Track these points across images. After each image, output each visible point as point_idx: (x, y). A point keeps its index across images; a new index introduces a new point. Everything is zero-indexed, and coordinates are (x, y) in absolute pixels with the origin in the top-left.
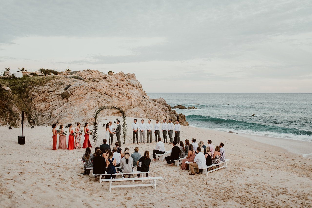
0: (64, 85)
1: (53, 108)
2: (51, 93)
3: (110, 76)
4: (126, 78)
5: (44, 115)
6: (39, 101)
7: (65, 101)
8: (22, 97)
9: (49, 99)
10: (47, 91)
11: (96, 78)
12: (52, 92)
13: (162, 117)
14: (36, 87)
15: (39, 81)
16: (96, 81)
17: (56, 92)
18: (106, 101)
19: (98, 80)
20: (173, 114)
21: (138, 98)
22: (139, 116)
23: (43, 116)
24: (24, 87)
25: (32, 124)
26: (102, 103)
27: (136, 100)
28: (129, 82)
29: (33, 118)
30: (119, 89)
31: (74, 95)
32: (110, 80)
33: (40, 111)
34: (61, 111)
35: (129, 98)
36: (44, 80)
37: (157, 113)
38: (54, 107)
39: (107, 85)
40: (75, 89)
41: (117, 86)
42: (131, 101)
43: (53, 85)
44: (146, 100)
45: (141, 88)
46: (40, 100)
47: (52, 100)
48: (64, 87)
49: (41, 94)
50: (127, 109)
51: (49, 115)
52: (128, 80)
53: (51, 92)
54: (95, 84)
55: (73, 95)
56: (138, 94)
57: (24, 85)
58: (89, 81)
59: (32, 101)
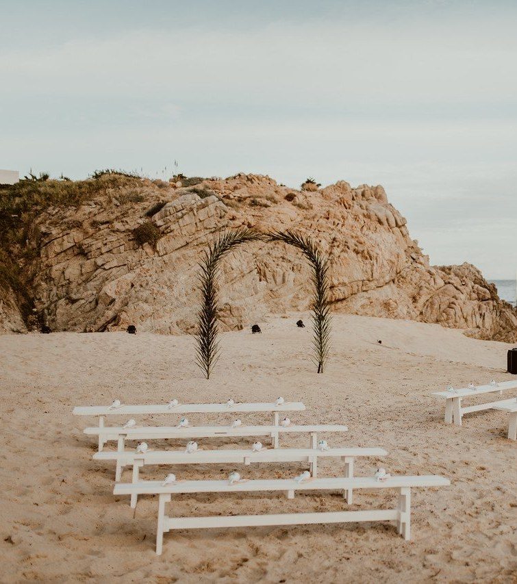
0: (146, 204)
1: (104, 274)
2: (102, 227)
3: (306, 193)
4: (355, 198)
5: (74, 297)
6: (63, 254)
7: (146, 253)
8: (7, 241)
9: (94, 247)
10: (91, 221)
11: (260, 197)
12: (105, 226)
13: (469, 318)
14: (54, 209)
15: (65, 192)
16: (261, 205)
17: (118, 225)
18: (290, 265)
19: (269, 203)
20: (504, 310)
21: (393, 259)
22: (396, 314)
23: (73, 301)
24: (18, 211)
25: (35, 327)
26: (275, 269)
27: (385, 263)
28: (365, 211)
29: (38, 307)
30: (333, 230)
31: (175, 233)
32: (305, 204)
33: (62, 286)
34: (130, 285)
35: (366, 256)
36: (83, 190)
37: (453, 305)
38: (109, 271)
39: (294, 215)
40: (179, 214)
41: (328, 219)
42: (369, 266)
43: (112, 205)
44: (419, 266)
45: (403, 229)
46: (65, 251)
47: (104, 250)
48: (144, 209)
49: (68, 231)
50: (356, 291)
51: (93, 297)
52: (364, 203)
53: (103, 223)
54: (256, 213)
55: (171, 234)
56: (393, 246)
57: (17, 204)
58: (240, 205)
59: (39, 255)
